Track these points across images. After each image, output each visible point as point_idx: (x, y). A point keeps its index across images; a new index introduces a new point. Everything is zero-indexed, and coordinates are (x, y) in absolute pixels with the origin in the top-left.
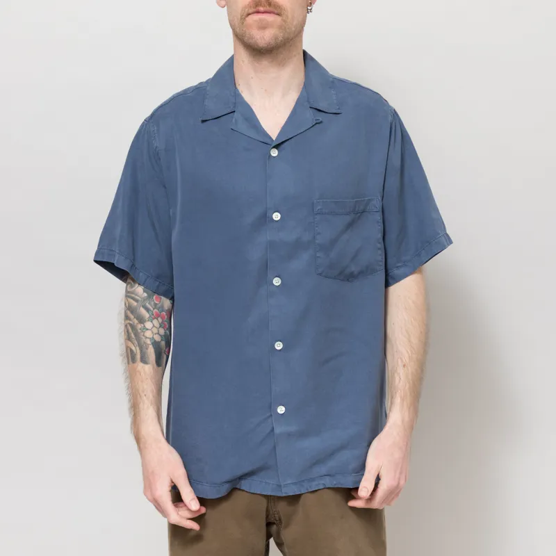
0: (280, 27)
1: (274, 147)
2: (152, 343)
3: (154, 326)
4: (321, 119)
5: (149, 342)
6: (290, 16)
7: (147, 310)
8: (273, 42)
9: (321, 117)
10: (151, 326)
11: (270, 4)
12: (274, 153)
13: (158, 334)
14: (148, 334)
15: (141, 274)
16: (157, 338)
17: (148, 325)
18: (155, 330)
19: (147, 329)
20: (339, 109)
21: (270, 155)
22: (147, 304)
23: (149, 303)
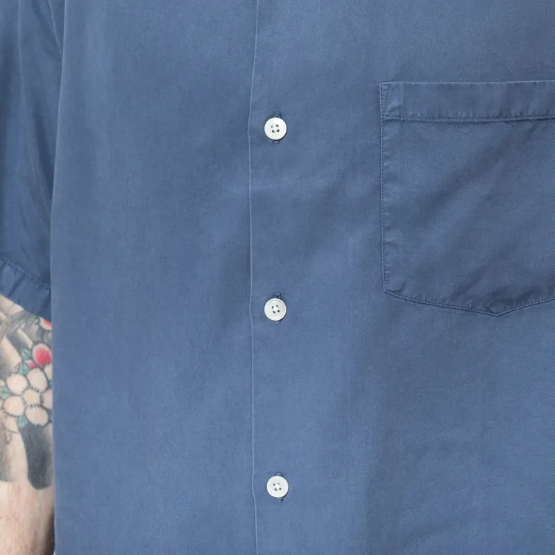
2: (21, 430)
3: (29, 386)
5: (12, 425)
7: (18, 345)
10: (24, 384)
13: (41, 405)
14: (14, 406)
15: (7, 269)
16: (38, 417)
17: (16, 383)
18: (33, 398)
19: (12, 394)
22: (20, 332)
23: (24, 330)
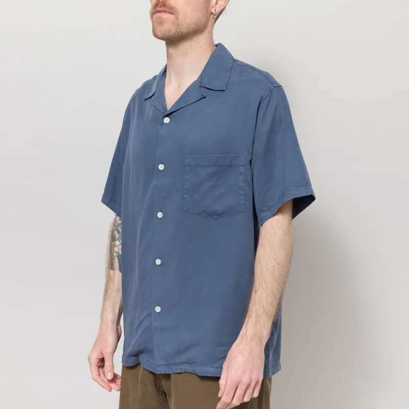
3: (120, 244)
4: (205, 95)
5: (115, 255)
12: (167, 121)
14: (116, 249)
17: (117, 243)
19: (116, 246)
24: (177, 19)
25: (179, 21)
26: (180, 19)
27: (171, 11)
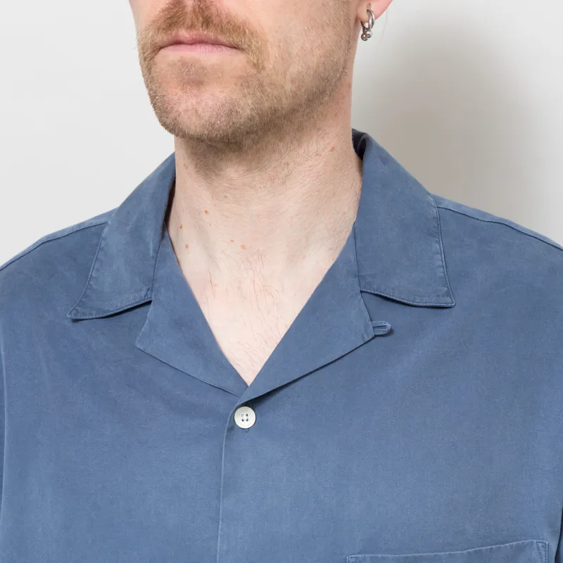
0: (244, 82)
1: (247, 404)
4: (389, 326)
6: (273, 52)
8: (222, 123)
9: (389, 318)
11: (207, 22)
12: (245, 419)
20: (448, 294)
21: (233, 427)
24: (258, 66)
25: (264, 73)
26: (269, 66)
27: (235, 39)
